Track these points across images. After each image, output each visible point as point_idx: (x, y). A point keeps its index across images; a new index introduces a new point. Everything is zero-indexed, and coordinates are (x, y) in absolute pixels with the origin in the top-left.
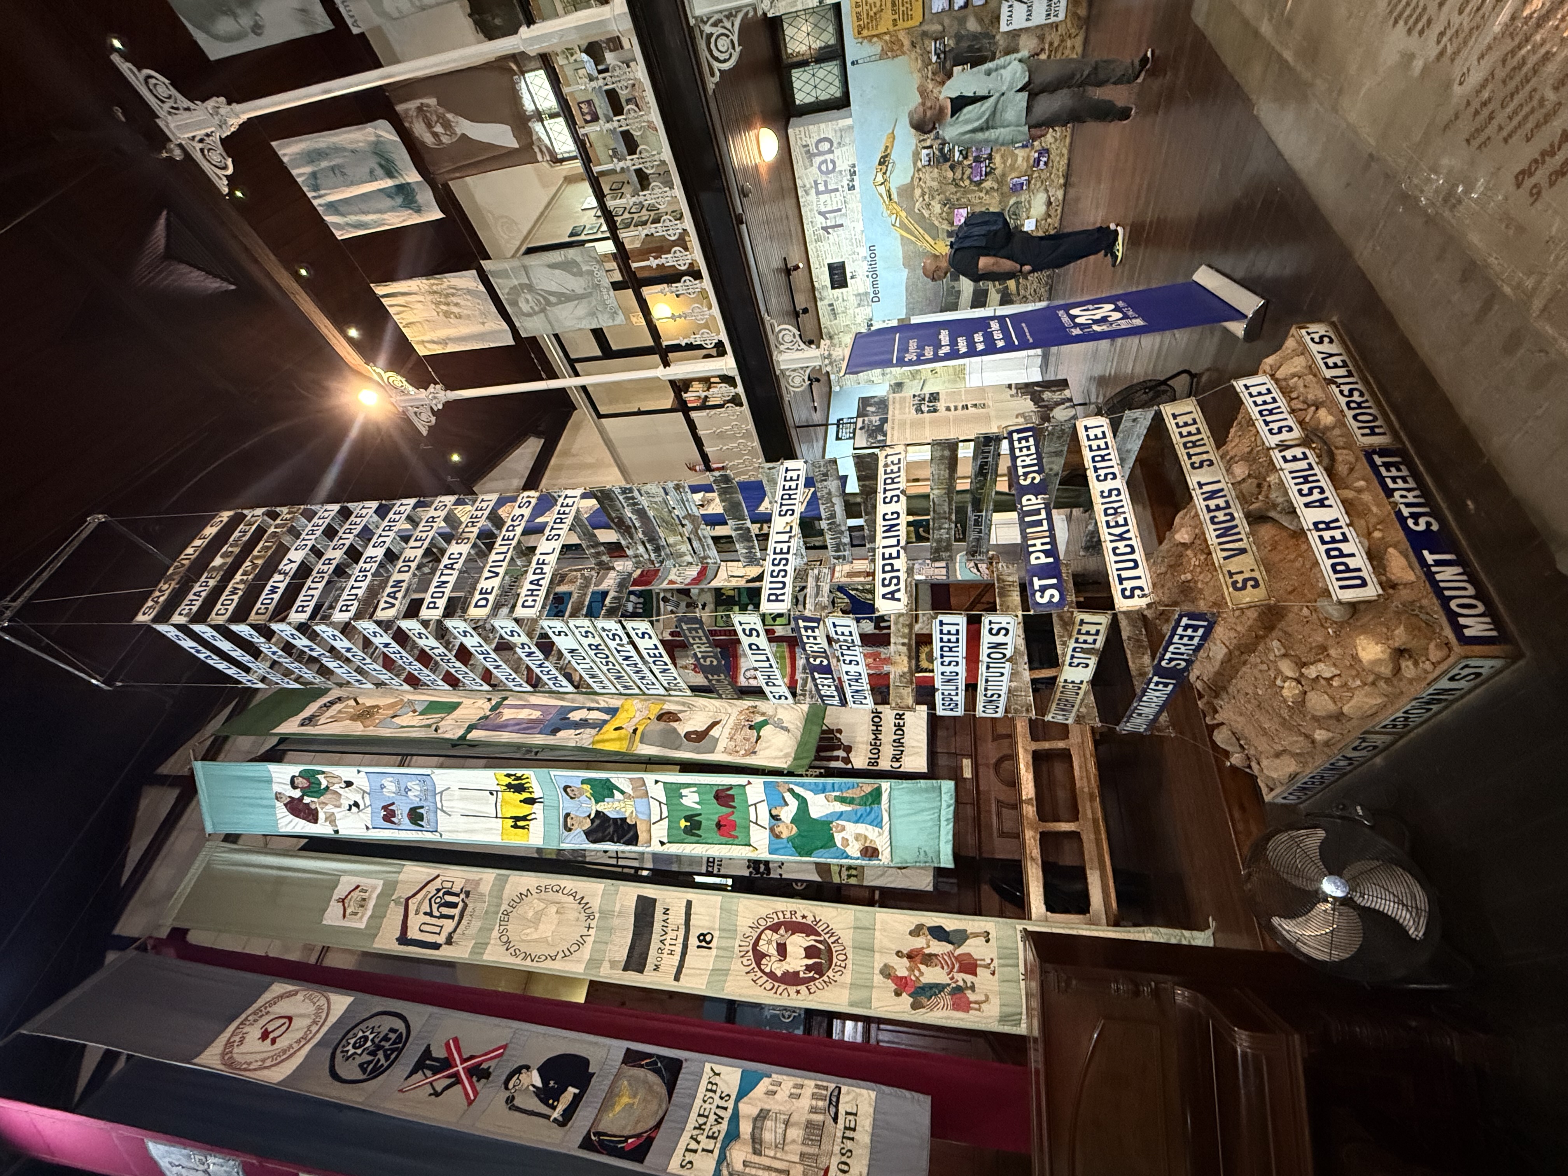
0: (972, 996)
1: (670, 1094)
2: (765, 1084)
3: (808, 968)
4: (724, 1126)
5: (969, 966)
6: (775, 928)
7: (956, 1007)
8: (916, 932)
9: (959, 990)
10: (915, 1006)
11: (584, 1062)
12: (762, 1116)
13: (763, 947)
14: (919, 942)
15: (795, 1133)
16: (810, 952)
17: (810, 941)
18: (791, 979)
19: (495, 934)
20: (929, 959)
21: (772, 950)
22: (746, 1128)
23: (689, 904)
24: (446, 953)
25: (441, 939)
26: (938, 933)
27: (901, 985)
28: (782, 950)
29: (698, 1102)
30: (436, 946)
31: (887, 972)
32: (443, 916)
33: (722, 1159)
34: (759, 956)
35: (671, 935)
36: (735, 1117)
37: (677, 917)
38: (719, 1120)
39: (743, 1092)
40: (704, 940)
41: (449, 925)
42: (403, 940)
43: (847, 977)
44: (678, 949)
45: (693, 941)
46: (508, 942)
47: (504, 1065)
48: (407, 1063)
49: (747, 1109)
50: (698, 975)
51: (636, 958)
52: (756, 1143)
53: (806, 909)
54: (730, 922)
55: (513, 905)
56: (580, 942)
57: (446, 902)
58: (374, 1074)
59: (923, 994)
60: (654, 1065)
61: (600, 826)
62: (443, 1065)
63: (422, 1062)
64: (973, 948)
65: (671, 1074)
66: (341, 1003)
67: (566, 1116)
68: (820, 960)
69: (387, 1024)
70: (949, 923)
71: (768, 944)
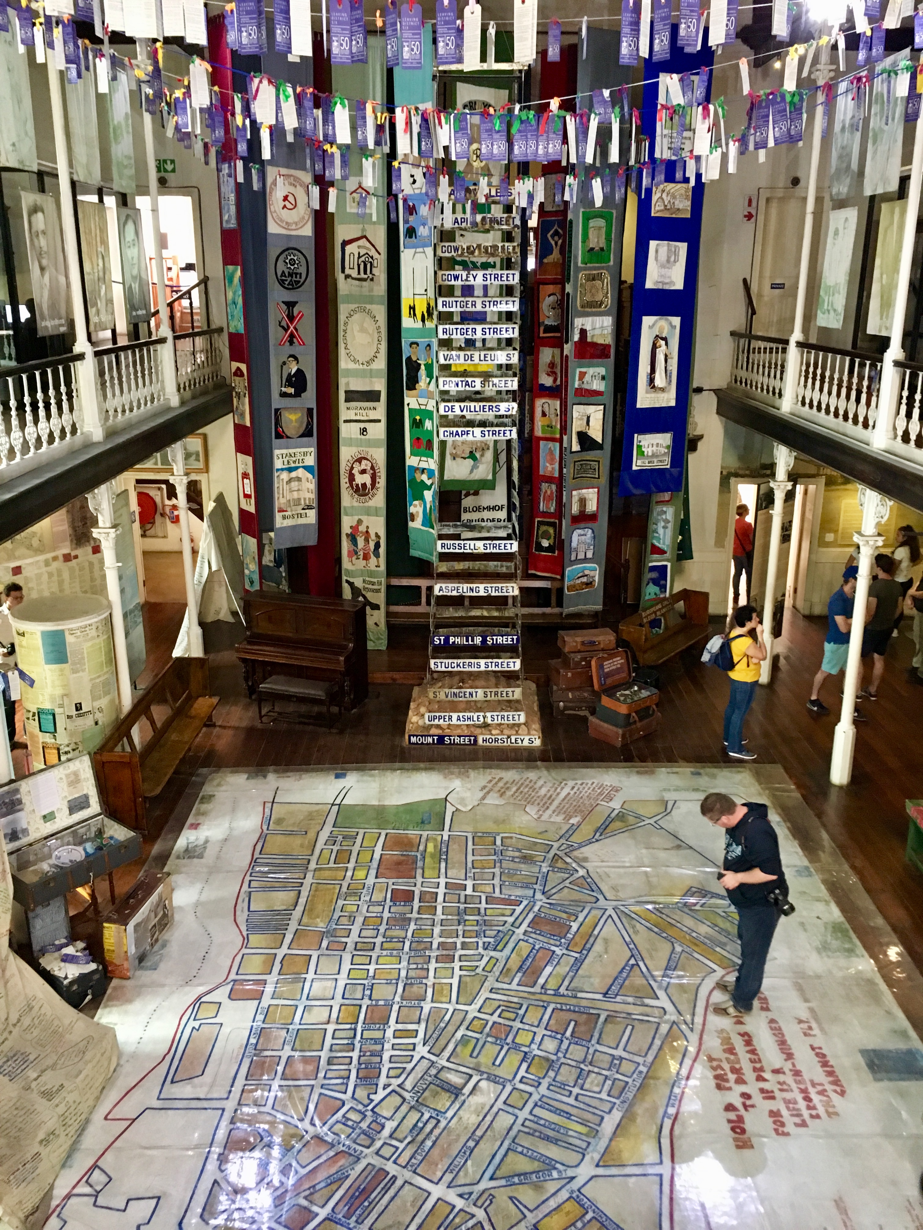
0: (354, 558)
1: (300, 436)
2: (310, 476)
3: (357, 485)
4: (293, 465)
5: (366, 557)
6: (372, 468)
7: (349, 552)
8: (377, 536)
9: (356, 553)
10: (347, 535)
11: (304, 390)
12: (299, 479)
13: (364, 462)
14: (373, 536)
15: (295, 495)
16: (364, 485)
17: (369, 485)
18: (352, 478)
19: (353, 306)
20: (367, 540)
21: (363, 467)
22: (294, 474)
23: (379, 421)
24: (340, 277)
25: (348, 271)
26: (377, 545)
27: (355, 529)
28: (363, 472)
29: (299, 450)
30: (343, 271)
31: (360, 522)
32: (359, 266)
33: (282, 470)
34: (359, 460)
35: (364, 412)
36: (296, 468)
37: (373, 415)
38: (294, 462)
39: (305, 468)
40: (364, 431)
41: (354, 273)
42: (345, 243)
43: (356, 504)
44: (358, 418)
45: (362, 425)
46: (351, 316)
47: (297, 349)
48: (289, 296)
49: (301, 473)
50: (348, 431)
51: (352, 396)
52: (290, 481)
53: (382, 482)
54: (373, 444)
55: (369, 313)
56: (355, 361)
57: (367, 265)
58: (281, 283)
59: (353, 538)
60: (309, 424)
61: (414, 367)
62: (291, 318)
63: (290, 305)
64: (373, 560)
65: (307, 433)
66: (308, 230)
67: (284, 395)
68: (361, 491)
69: (303, 270)
70: (382, 550)
71: (365, 465)
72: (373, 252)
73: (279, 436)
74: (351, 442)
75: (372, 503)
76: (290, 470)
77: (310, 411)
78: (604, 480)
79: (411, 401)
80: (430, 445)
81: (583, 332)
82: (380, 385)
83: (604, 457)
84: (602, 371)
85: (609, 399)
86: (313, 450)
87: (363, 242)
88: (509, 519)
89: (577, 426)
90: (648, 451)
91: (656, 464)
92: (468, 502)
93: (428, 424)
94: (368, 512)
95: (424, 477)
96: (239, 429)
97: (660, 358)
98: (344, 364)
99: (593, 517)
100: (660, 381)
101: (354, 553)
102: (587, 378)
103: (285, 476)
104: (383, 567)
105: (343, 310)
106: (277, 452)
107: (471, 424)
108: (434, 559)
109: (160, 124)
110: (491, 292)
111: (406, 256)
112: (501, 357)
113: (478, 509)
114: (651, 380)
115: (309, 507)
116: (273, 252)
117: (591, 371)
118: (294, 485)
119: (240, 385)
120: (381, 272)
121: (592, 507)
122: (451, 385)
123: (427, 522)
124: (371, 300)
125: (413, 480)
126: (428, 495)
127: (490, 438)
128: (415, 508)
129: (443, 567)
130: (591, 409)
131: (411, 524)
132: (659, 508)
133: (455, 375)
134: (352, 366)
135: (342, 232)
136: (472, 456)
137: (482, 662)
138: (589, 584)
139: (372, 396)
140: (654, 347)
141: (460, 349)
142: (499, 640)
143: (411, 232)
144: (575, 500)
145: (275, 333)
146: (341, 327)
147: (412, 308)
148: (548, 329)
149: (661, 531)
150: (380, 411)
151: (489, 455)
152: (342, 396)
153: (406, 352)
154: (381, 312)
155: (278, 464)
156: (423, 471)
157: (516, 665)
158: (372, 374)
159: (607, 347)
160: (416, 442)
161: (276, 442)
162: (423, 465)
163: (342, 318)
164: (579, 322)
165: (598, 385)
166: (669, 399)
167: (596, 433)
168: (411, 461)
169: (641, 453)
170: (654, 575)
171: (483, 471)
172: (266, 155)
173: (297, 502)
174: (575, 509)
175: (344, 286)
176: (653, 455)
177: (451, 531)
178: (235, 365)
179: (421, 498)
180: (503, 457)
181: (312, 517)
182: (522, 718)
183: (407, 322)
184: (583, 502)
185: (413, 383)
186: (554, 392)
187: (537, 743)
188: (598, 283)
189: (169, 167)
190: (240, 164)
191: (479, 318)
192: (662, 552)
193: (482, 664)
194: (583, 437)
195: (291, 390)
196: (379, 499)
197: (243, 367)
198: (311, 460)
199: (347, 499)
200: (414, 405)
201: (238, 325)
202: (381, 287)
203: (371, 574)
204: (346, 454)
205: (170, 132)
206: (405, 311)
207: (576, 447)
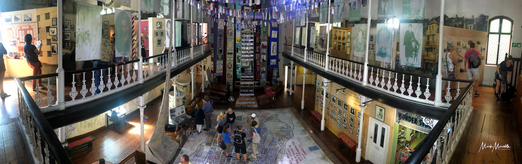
2: (222, 65)
5: (230, 78)
11: (222, 52)
17: (231, 67)
18: (228, 66)
20: (230, 75)
24: (227, 35)
26: (232, 76)
27: (228, 73)
29: (220, 61)
34: (229, 63)
35: (230, 56)
41: (229, 35)
42: (228, 30)
45: (230, 58)
47: (221, 46)
48: (220, 38)
49: (220, 65)
50: (228, 59)
51: (228, 53)
52: (219, 66)
53: (233, 67)
54: (231, 61)
55: (231, 41)
56: (229, 48)
57: (231, 34)
58: (219, 36)
59: (228, 75)
60: (222, 58)
61: (238, 49)
62: (220, 41)
63: (220, 39)
64: (231, 78)
65: (222, 59)
66: (223, 28)
67: (219, 53)
68: (229, 68)
69: (222, 34)
70: (232, 77)
71: (230, 64)
72: (232, 32)
73: (218, 59)
74: (228, 60)
75: (231, 70)
76: (219, 64)
77: (222, 55)
78: (266, 66)
79: (237, 54)
80: (240, 61)
81: (263, 44)
82: (233, 52)
83: (266, 63)
84: (266, 50)
85: (267, 54)
86: (222, 61)
87: (231, 30)
88: (252, 72)
89: (262, 58)
90: (273, 62)
91: (274, 64)
92: (245, 70)
93: (240, 58)
94: (230, 71)
95: (239, 66)
96: (212, 58)
97: (274, 48)
98: (228, 48)
99: (265, 72)
100: (274, 51)
101: (228, 77)
102: (263, 51)
103: (218, 65)
104: (232, 80)
105: (228, 40)
106: (217, 62)
107: (246, 58)
108: (240, 79)
109: (204, 13)
110: (249, 38)
111: (237, 32)
112: (251, 48)
113: (247, 71)
114: (273, 51)
115: (221, 70)
116: (218, 31)
117: (264, 50)
118: (220, 66)
119: (212, 51)
120: (233, 35)
121: (264, 70)
122: (243, 52)
123: (239, 73)
124: (232, 39)
125: (237, 66)
126: (240, 69)
127: (249, 60)
128: (238, 70)
129: (242, 80)
130: (264, 56)
131: (237, 73)
132: (274, 70)
133: (244, 51)
134: (229, 49)
135: (228, 28)
136: (246, 63)
137: (248, 94)
138: (264, 82)
139: (232, 54)
140: (273, 46)
141: (245, 47)
142: (251, 91)
143: (238, 29)
144: (262, 69)
145: (218, 44)
146: (227, 43)
147: (238, 40)
148: (258, 43)
149: (275, 74)
150: (232, 56)
151: (249, 63)
152: (227, 53)
153: (237, 47)
154: (233, 41)
155: (217, 63)
156: (239, 65)
157: (253, 95)
158: (231, 50)
159: (266, 46)
160: (238, 60)
161: (217, 60)
162: (239, 64)
163: (228, 41)
164: (262, 42)
165: (265, 52)
166: (275, 54)
167: (265, 59)
168: (237, 63)
169: (272, 62)
170: (274, 80)
171: (248, 65)
172: (219, 17)
173: (220, 69)
174: (262, 71)
175: (228, 37)
176: (274, 63)
177: (243, 74)
178: (212, 48)
179: (238, 69)
180: (251, 63)
181: (222, 71)
182: (254, 103)
183: (237, 42)
184: (263, 69)
185: (237, 52)
186: (259, 53)
187: (257, 106)
188: (265, 37)
189: (204, 19)
190: (215, 19)
191: (248, 42)
192: (275, 77)
193: (248, 95)
194: (263, 60)
195: (220, 52)
196: (232, 69)
197: (213, 48)
198: (222, 63)
199: (227, 69)
200: (238, 55)
201: (213, 42)
202: (233, 37)
203: (230, 80)
204: (227, 62)
205: (205, 14)
206: (236, 40)
207: (262, 61)
